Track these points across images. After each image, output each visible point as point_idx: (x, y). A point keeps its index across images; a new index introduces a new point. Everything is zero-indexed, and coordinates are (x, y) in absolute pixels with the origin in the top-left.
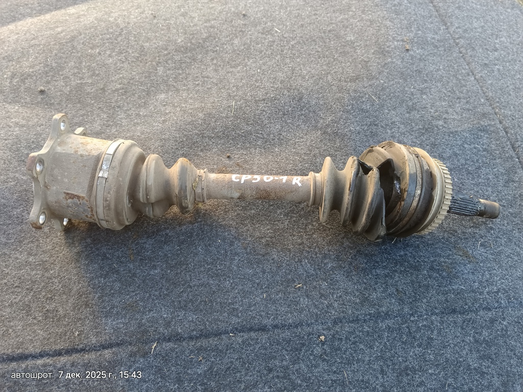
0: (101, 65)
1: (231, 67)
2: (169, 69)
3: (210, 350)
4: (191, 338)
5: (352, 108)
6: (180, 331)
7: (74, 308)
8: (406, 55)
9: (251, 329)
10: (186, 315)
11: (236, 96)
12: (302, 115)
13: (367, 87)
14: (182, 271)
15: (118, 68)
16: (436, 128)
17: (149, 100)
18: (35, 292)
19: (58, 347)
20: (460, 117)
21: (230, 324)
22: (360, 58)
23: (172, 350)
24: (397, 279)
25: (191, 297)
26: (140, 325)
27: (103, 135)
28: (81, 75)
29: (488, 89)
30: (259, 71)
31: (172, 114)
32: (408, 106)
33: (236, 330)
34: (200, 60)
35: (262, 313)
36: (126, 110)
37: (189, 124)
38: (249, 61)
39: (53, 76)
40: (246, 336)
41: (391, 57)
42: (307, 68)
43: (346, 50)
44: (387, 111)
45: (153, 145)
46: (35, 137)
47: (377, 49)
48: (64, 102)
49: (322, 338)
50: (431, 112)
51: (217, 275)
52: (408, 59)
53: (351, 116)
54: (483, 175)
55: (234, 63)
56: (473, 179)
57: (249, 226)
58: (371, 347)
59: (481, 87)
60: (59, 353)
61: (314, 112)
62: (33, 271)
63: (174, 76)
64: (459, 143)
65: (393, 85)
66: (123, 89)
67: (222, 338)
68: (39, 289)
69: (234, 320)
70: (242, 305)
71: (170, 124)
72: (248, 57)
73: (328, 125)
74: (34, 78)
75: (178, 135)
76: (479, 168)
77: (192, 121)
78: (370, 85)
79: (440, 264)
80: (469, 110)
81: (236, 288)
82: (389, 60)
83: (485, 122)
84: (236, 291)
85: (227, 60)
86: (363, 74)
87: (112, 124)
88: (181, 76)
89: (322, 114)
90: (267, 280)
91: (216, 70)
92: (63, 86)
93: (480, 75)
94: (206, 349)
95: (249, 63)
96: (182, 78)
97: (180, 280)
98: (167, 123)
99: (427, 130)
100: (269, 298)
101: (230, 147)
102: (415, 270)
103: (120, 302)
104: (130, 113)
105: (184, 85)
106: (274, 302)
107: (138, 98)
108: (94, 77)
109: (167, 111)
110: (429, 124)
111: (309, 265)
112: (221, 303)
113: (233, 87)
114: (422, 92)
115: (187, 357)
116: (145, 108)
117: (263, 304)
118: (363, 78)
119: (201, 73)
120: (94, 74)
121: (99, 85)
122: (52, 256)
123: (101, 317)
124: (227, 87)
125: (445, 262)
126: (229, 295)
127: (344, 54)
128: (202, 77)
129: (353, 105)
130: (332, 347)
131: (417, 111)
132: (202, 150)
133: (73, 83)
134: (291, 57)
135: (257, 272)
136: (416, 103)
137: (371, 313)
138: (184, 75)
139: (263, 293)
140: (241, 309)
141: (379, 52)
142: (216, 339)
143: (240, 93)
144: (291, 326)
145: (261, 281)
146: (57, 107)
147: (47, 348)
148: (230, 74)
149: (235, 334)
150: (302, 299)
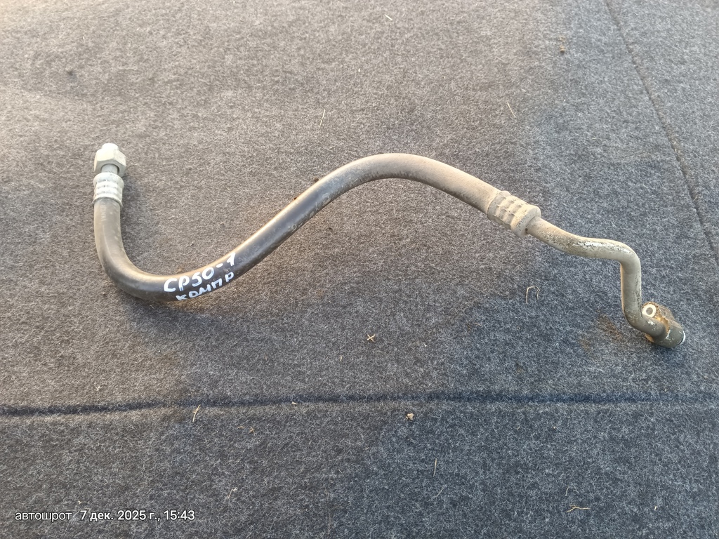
0: (151, 48)
1: (323, 62)
2: (240, 59)
3: (265, 420)
4: (242, 403)
5: (480, 123)
6: (229, 394)
7: (97, 358)
8: (560, 59)
9: (319, 399)
10: (239, 374)
11: (327, 103)
12: (412, 130)
13: (502, 97)
14: (237, 320)
15: (174, 53)
16: (592, 156)
17: (210, 97)
18: (47, 332)
19: (73, 403)
20: (625, 146)
21: (293, 390)
22: (497, 59)
23: (217, 417)
24: (519, 349)
25: (246, 353)
26: (179, 382)
27: (147, 139)
28: (124, 60)
29: (665, 114)
30: (359, 71)
31: (241, 120)
32: (557, 124)
33: (301, 399)
34: (282, 49)
35: (336, 380)
36: (180, 108)
37: (262, 135)
38: (348, 56)
39: (88, 59)
40: (312, 406)
41: (539, 60)
42: (425, 71)
43: (479, 49)
44: (529, 128)
45: (214, 159)
46: (59, 134)
47: (521, 48)
48: (99, 93)
49: (411, 415)
50: (587, 135)
51: (283, 330)
52: (561, 64)
53: (478, 134)
54: (649, 224)
55: (327, 57)
56: (636, 228)
57: (330, 268)
58: (473, 434)
59: (657, 110)
60: (73, 410)
61: (429, 128)
62: (45, 304)
63: (246, 67)
64: (622, 179)
65: (539, 95)
66: (178, 80)
67: (282, 407)
68: (52, 329)
69: (299, 386)
70: (310, 369)
71: (237, 134)
72: (347, 51)
73: (446, 146)
74: (64, 60)
75: (246, 149)
76: (645, 214)
77: (267, 132)
78: (507, 95)
79: (576, 338)
80: (637, 138)
81: (306, 348)
82: (537, 63)
83: (657, 157)
84: (305, 351)
85: (318, 51)
86: (499, 81)
87: (160, 125)
88: (255, 69)
89: (438, 131)
90: (347, 339)
91: (302, 64)
92: (100, 73)
93: (656, 94)
94: (259, 420)
95: (347, 59)
96: (257, 71)
97: (235, 330)
98: (234, 133)
99: (580, 157)
100: (346, 362)
101: (314, 166)
102: (545, 340)
103: (155, 353)
104: (185, 112)
105: (259, 81)
106: (352, 367)
107: (197, 94)
108: (141, 63)
109: (235, 116)
110: (584, 151)
111: (405, 320)
112: (284, 364)
113: (324, 90)
114: (578, 108)
115: (236, 426)
116: (205, 108)
117: (338, 369)
118: (498, 85)
119: (283, 66)
120: (141, 59)
121: (147, 74)
122: (70, 287)
123: (131, 371)
124: (315, 91)
125: (583, 336)
126: (296, 356)
127: (476, 53)
128: (284, 71)
129: (481, 119)
130: (422, 428)
131: (568, 132)
132: (276, 169)
133: (114, 70)
134: (403, 54)
135: (334, 329)
136: (568, 121)
137: (479, 391)
138: (260, 67)
139: (339, 354)
140: (309, 373)
141: (523, 53)
142: (274, 408)
143: (332, 100)
144: (372, 398)
145: (338, 340)
146: (91, 99)
147: (58, 403)
148: (320, 72)
149: (299, 403)
150: (389, 365)
